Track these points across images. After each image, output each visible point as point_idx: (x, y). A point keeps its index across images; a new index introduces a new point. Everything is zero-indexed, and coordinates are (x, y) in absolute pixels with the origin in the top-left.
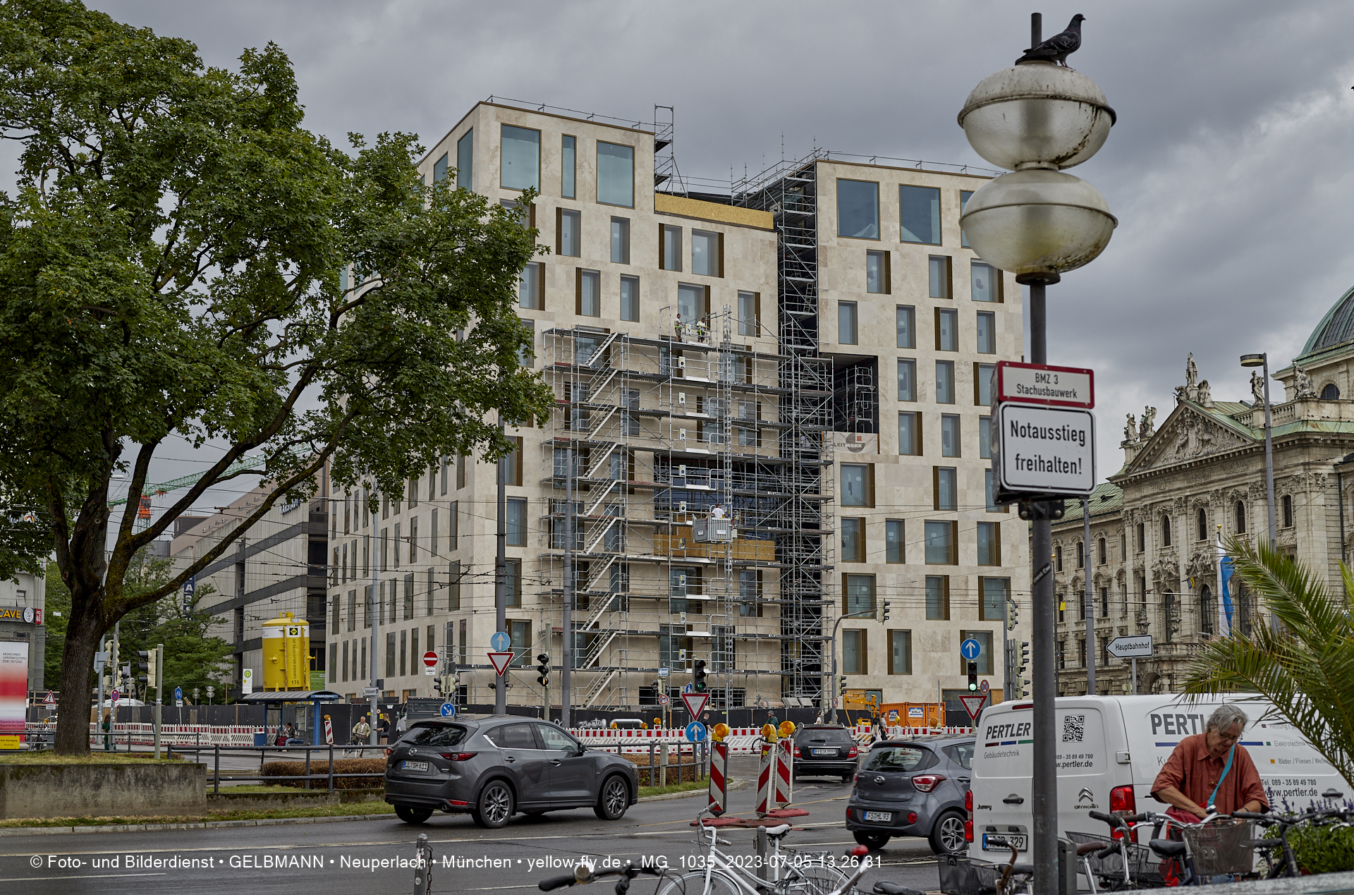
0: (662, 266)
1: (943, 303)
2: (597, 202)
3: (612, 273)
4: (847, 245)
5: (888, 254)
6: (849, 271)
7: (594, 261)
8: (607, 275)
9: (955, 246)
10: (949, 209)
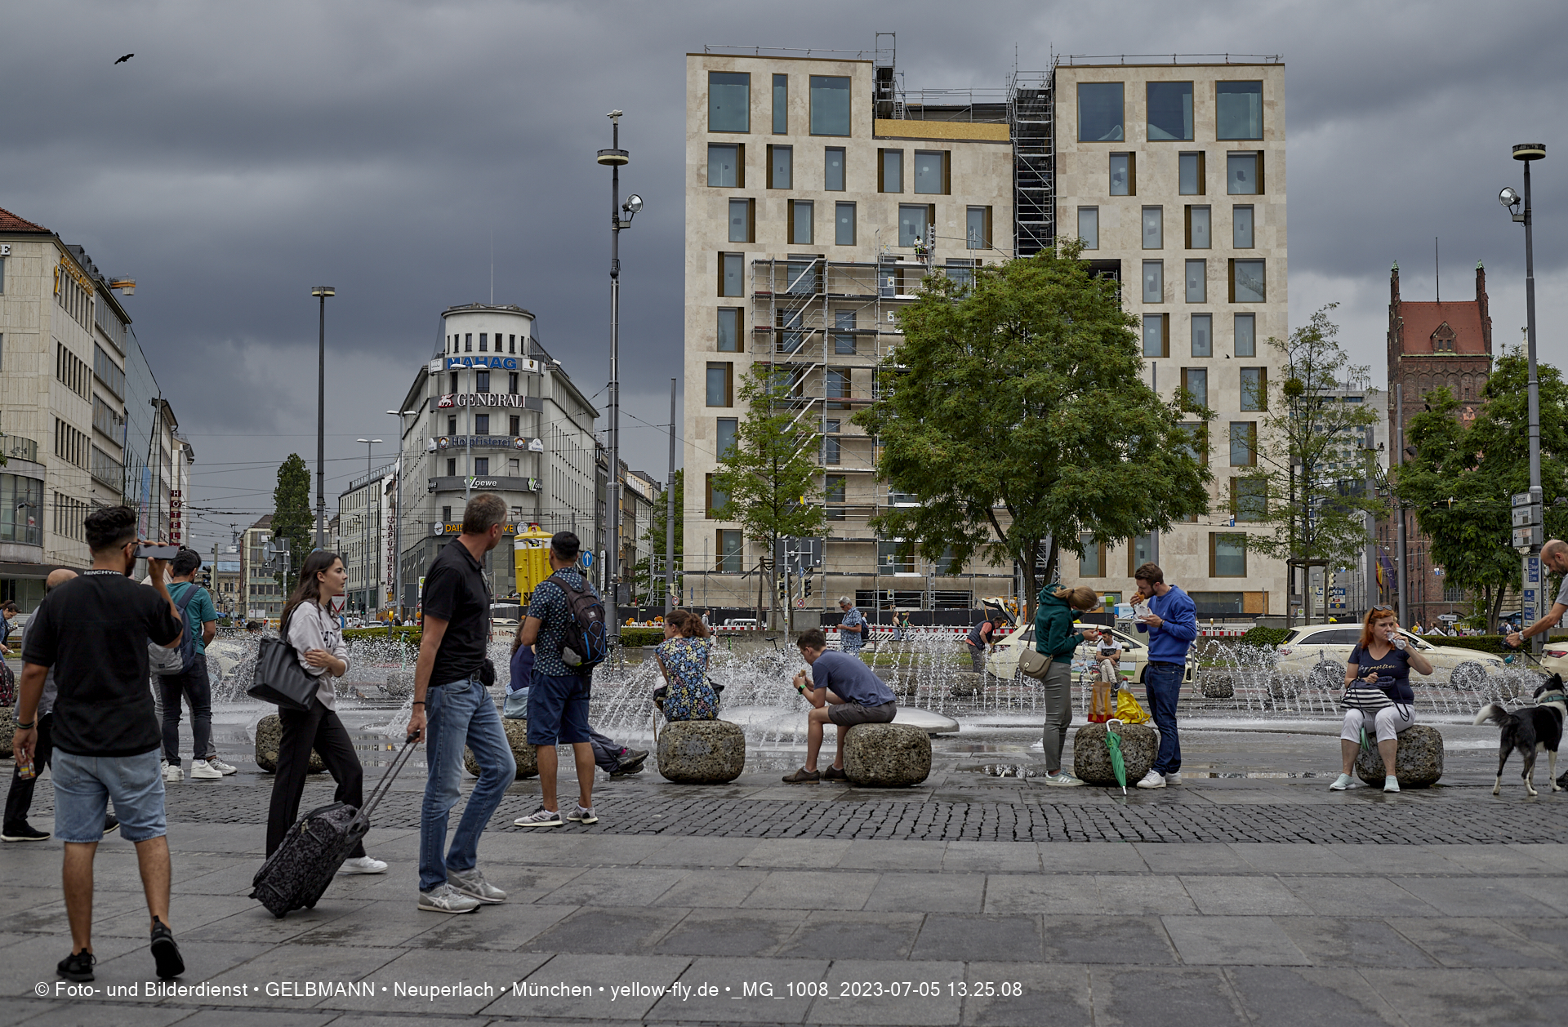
0: (881, 189)
1: (1194, 200)
2: (811, 135)
3: (827, 201)
4: (1088, 150)
5: (1133, 154)
6: (1091, 175)
7: (807, 192)
8: (821, 203)
9: (1208, 140)
10: (1203, 102)
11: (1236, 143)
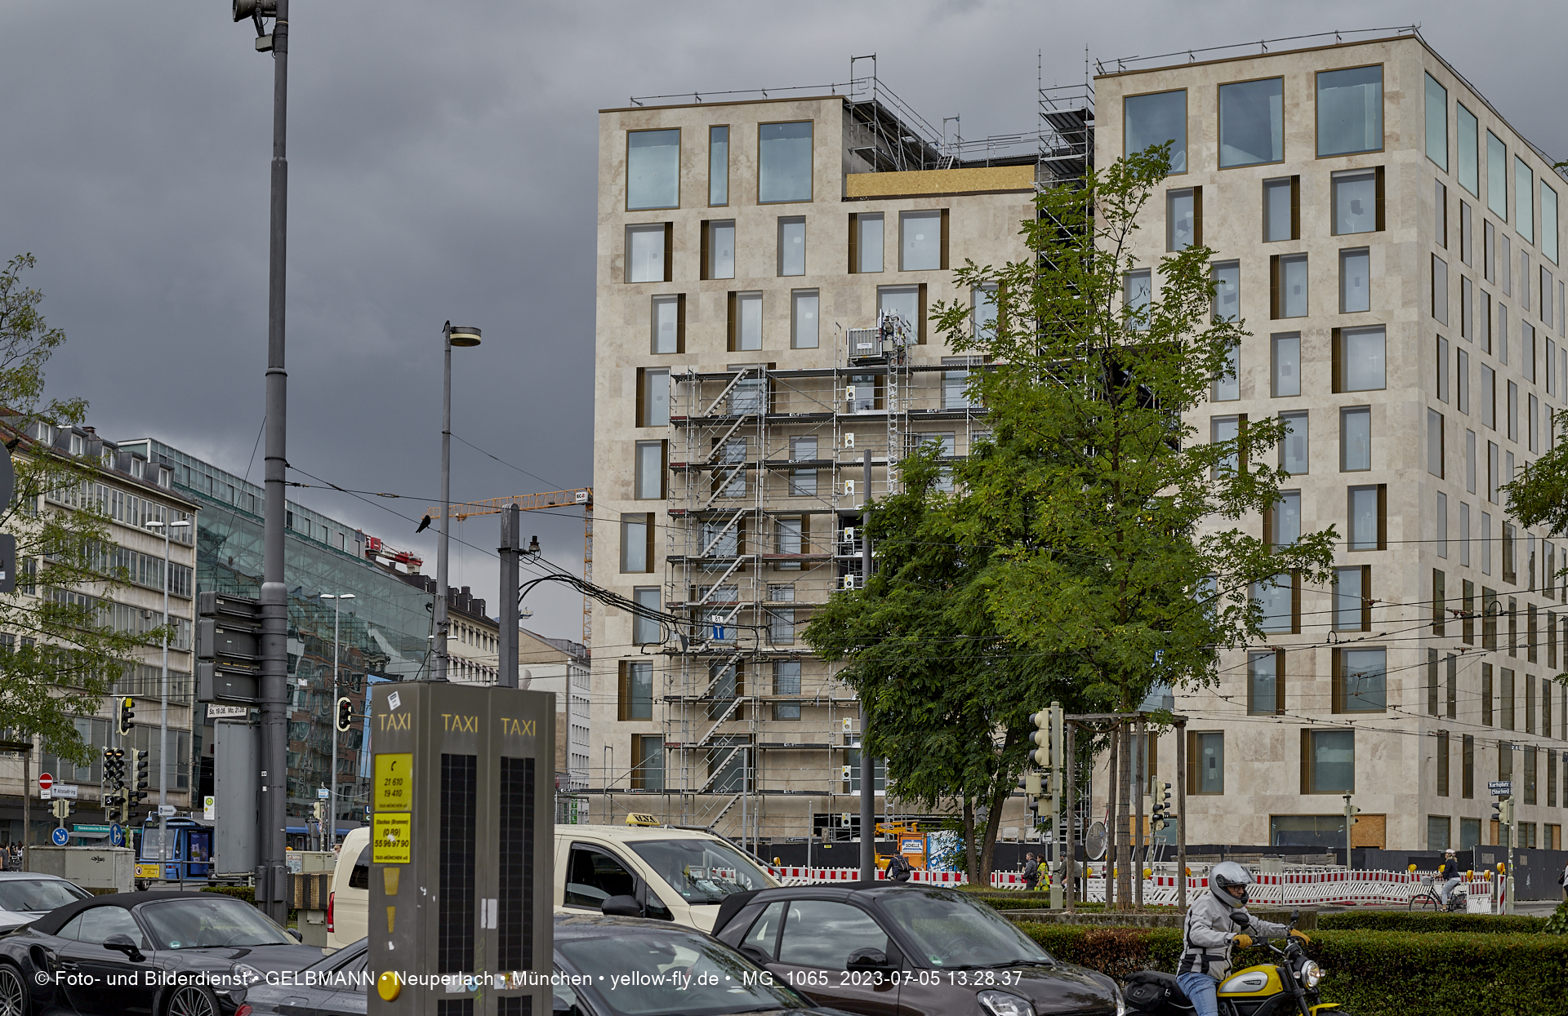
0: (851, 269)
1: (1283, 248)
2: (759, 203)
3: (779, 291)
6: (1141, 226)
7: (754, 280)
8: (772, 294)
9: (1305, 158)
10: (1298, 104)
11: (1344, 159)
